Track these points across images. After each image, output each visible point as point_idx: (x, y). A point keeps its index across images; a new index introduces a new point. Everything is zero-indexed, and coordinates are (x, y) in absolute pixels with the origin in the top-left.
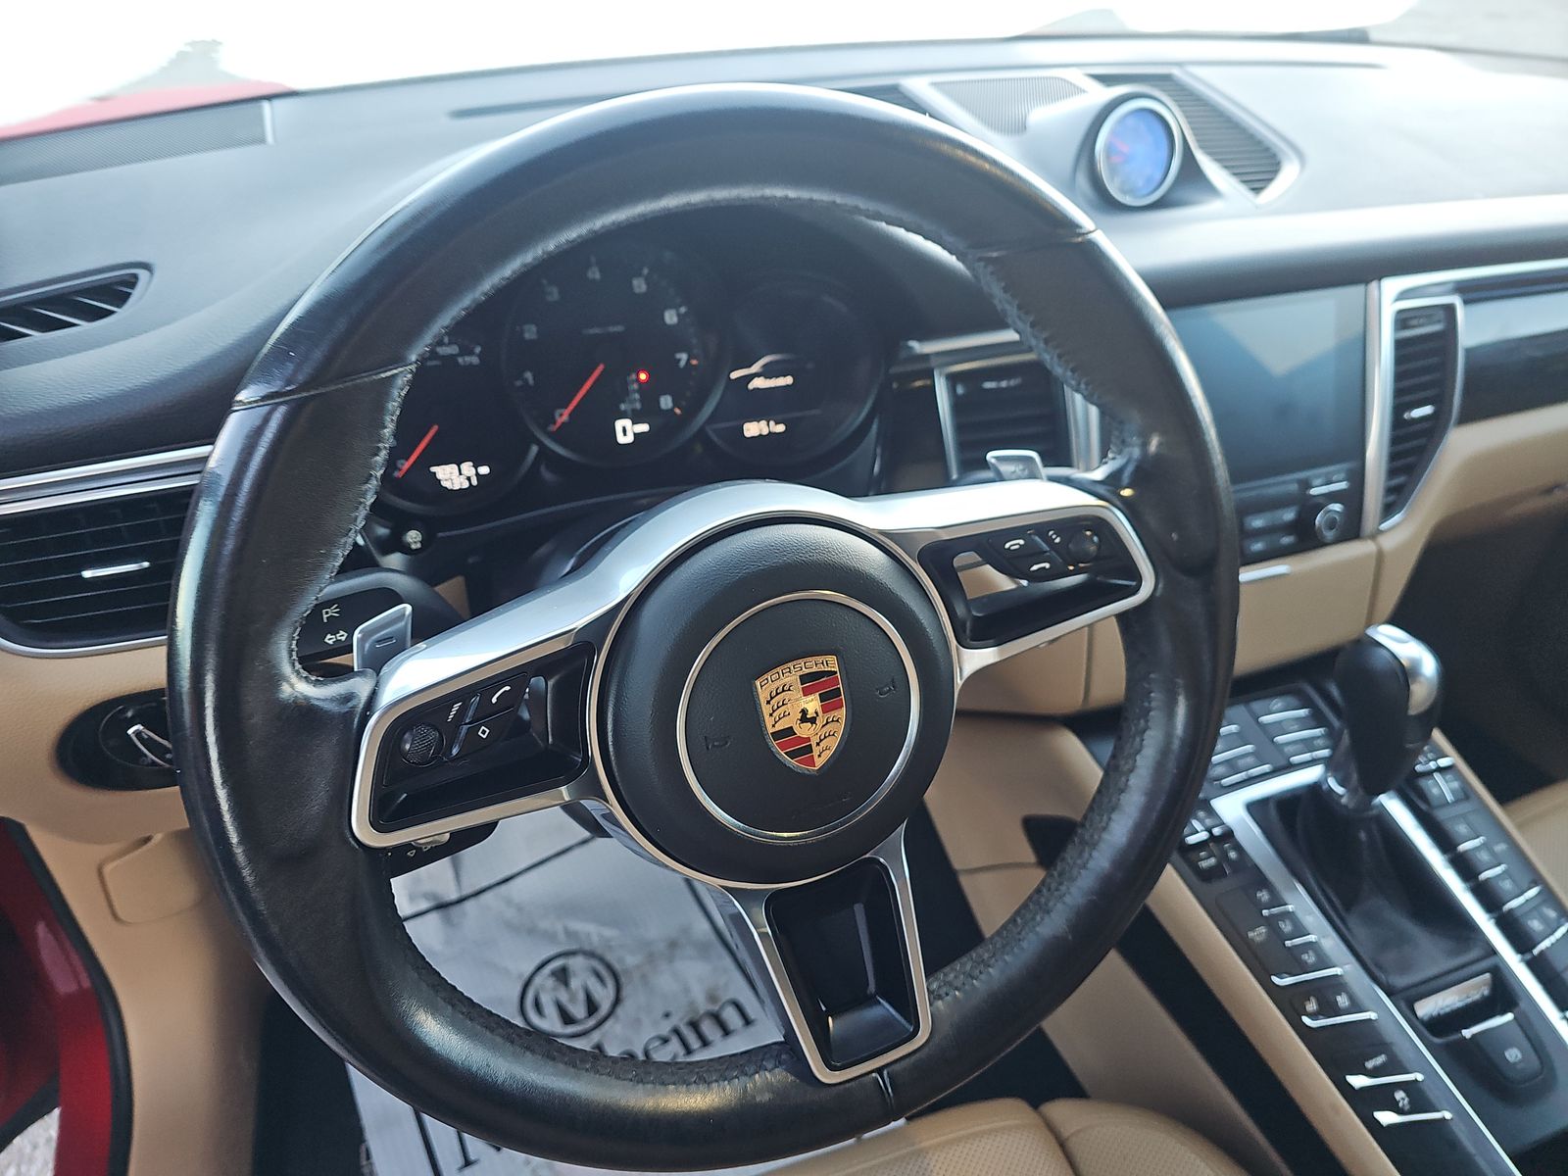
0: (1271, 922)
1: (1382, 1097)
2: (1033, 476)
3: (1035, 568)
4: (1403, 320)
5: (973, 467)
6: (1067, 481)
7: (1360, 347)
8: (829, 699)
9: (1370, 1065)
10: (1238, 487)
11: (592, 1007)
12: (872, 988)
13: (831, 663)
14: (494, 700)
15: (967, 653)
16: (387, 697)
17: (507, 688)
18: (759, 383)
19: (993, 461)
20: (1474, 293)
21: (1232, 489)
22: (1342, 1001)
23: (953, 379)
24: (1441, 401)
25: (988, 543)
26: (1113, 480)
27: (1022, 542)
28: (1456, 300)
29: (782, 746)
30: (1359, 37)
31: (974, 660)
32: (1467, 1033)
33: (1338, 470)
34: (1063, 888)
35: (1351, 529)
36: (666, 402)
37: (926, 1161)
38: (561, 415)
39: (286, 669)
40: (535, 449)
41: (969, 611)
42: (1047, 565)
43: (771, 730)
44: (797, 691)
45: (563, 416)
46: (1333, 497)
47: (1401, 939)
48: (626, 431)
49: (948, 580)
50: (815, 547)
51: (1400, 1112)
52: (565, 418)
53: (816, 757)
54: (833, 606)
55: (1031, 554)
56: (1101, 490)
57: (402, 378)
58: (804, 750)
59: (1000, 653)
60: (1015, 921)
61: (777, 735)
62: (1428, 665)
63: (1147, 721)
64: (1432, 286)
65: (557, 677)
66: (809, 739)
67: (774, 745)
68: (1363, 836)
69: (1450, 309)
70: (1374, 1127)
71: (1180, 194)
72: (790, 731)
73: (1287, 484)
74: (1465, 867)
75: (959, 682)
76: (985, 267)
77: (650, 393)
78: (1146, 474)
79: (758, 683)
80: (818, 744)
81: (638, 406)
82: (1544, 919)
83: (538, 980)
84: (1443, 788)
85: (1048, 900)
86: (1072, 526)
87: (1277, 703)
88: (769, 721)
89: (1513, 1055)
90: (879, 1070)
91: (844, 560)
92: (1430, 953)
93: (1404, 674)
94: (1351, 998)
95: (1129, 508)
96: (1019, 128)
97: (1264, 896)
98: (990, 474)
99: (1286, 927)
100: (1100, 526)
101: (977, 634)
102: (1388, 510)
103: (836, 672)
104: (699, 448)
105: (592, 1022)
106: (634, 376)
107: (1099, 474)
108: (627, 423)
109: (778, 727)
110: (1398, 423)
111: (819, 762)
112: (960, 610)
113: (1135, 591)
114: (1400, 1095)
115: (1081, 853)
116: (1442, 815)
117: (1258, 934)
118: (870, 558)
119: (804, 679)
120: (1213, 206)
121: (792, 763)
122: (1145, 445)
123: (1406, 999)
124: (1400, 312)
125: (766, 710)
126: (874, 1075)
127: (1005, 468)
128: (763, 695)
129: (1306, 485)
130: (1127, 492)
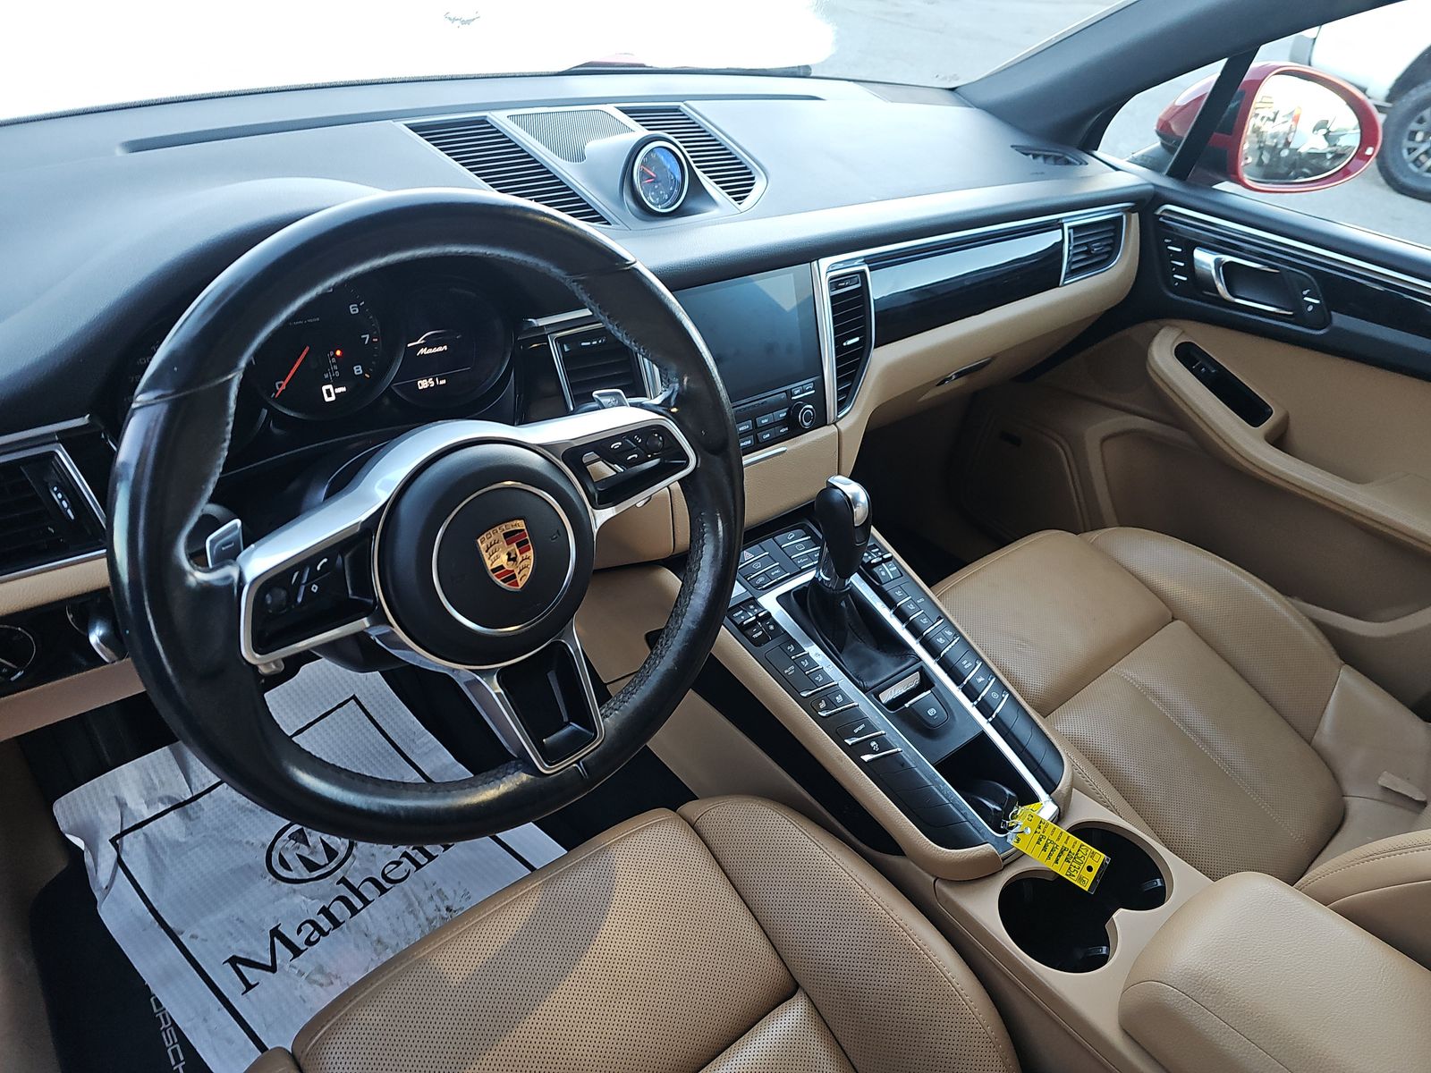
0: (796, 663)
1: (864, 747)
2: (621, 404)
3: (630, 458)
4: (835, 283)
5: (583, 401)
6: (641, 406)
7: (811, 303)
8: (522, 545)
9: (856, 731)
10: (735, 404)
11: (331, 853)
12: (566, 719)
13: (521, 525)
14: (318, 568)
15: (597, 512)
16: (249, 577)
17: (325, 560)
18: (423, 351)
19: (597, 396)
20: (876, 263)
21: (732, 405)
22: (839, 698)
23: (560, 341)
24: (864, 334)
25: (602, 446)
26: (666, 402)
27: (620, 443)
28: (866, 267)
29: (498, 576)
30: (802, 73)
31: (602, 516)
32: (907, 705)
33: (808, 384)
34: (669, 643)
35: (820, 420)
36: (358, 370)
37: (609, 853)
38: (280, 385)
39: (187, 565)
40: (265, 412)
41: (596, 488)
42: (636, 456)
43: (490, 568)
44: (503, 542)
45: (281, 386)
46: (807, 400)
47: (871, 661)
48: (330, 393)
49: (581, 471)
50: (502, 457)
51: (876, 753)
52: (284, 387)
53: (519, 581)
54: (517, 491)
55: (626, 450)
56: (660, 410)
57: (236, 378)
58: (511, 578)
59: (617, 510)
60: (645, 667)
61: (494, 571)
62: (863, 497)
63: (703, 541)
64: (852, 261)
65: (350, 554)
66: (513, 571)
67: (493, 576)
68: (843, 604)
69: (863, 273)
70: (861, 764)
71: (692, 204)
72: (501, 567)
73: (778, 395)
74: (901, 615)
75: (595, 531)
76: (577, 285)
77: (345, 366)
78: (683, 399)
79: (479, 541)
80: (519, 573)
81: (337, 374)
82: (945, 637)
83: (279, 845)
84: (887, 571)
85: (661, 651)
86: (647, 432)
87: (791, 535)
88: (488, 563)
89: (931, 712)
90: (577, 762)
91: (521, 463)
92: (887, 667)
93: (850, 503)
94: (844, 696)
95: (677, 419)
96: (579, 157)
97: (792, 648)
98: (595, 405)
99: (805, 663)
100: (662, 430)
101: (603, 500)
102: (841, 405)
103: (523, 530)
104: (387, 401)
105: (333, 865)
106: (332, 354)
107: (658, 401)
108: (330, 387)
109: (494, 566)
110: (839, 349)
111: (521, 584)
112: (591, 489)
113: (685, 466)
114: (873, 744)
115: (676, 622)
116: (886, 587)
117: (790, 671)
118: (535, 461)
119: (506, 535)
120: (713, 212)
121: (504, 585)
122: (681, 382)
123: (874, 693)
124: (831, 279)
125: (486, 556)
126: (574, 765)
127: (603, 400)
128: (483, 547)
129: (790, 393)
130: (674, 410)
